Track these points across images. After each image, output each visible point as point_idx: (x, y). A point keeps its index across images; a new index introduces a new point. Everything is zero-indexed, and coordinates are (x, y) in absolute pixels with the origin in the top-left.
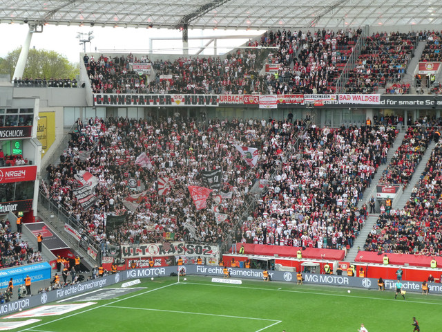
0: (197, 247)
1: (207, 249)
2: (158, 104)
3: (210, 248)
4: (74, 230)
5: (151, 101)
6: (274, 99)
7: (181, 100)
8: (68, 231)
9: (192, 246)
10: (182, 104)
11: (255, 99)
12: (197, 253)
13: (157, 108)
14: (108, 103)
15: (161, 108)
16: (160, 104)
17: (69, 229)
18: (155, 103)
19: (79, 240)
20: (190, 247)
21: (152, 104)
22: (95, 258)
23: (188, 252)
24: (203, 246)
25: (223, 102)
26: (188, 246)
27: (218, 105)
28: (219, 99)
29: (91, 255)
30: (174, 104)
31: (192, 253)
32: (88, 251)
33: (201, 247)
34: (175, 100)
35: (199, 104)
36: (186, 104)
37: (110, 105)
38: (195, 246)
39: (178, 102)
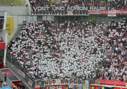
1: (83, 81)
2: (61, 14)
4: (22, 72)
5: (58, 13)
6: (114, 12)
7: (72, 12)
8: (19, 73)
10: (72, 14)
11: (106, 12)
12: (78, 83)
13: (60, 16)
14: (38, 14)
15: (62, 16)
16: (62, 14)
17: (20, 72)
18: (60, 14)
19: (24, 77)
20: (75, 81)
21: (58, 14)
22: (32, 85)
23: (74, 83)
25: (91, 13)
27: (88, 15)
28: (89, 12)
29: (30, 84)
30: (68, 14)
31: (76, 83)
32: (29, 82)
33: (80, 81)
34: (69, 12)
35: (80, 14)
36: (74, 14)
37: (39, 15)
39: (70, 13)
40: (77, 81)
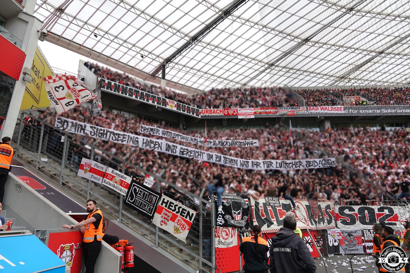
0: (361, 211)
1: (386, 212)
2: (156, 104)
3: (391, 211)
5: (151, 99)
7: (174, 105)
8: (88, 176)
9: (351, 210)
10: (175, 109)
11: (234, 112)
12: (364, 222)
13: (155, 106)
14: (112, 90)
15: (158, 107)
16: (158, 103)
17: (92, 170)
18: (153, 102)
19: (123, 191)
20: (347, 211)
21: (150, 102)
22: (183, 235)
23: (344, 222)
24: (376, 208)
25: (205, 114)
26: (341, 209)
27: (200, 117)
28: (201, 112)
29: (170, 227)
30: (168, 107)
31: (353, 222)
32: (157, 219)
34: (169, 104)
35: (187, 112)
36: (177, 109)
37: (113, 92)
38: (356, 208)
39: (171, 106)
40: (356, 211)
